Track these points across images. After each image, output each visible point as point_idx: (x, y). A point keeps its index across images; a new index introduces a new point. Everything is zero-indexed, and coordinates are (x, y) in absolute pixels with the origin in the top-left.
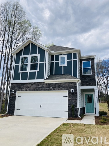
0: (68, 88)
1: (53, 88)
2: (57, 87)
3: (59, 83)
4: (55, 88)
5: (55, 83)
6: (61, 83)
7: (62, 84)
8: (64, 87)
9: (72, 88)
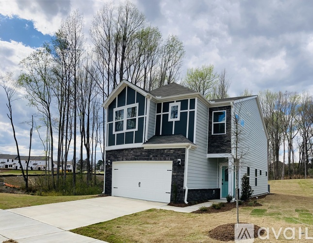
0: (173, 157)
1: (153, 156)
2: (159, 155)
3: (162, 149)
4: (156, 156)
5: (157, 149)
6: (165, 149)
7: (166, 151)
8: (169, 156)
9: (179, 157)
